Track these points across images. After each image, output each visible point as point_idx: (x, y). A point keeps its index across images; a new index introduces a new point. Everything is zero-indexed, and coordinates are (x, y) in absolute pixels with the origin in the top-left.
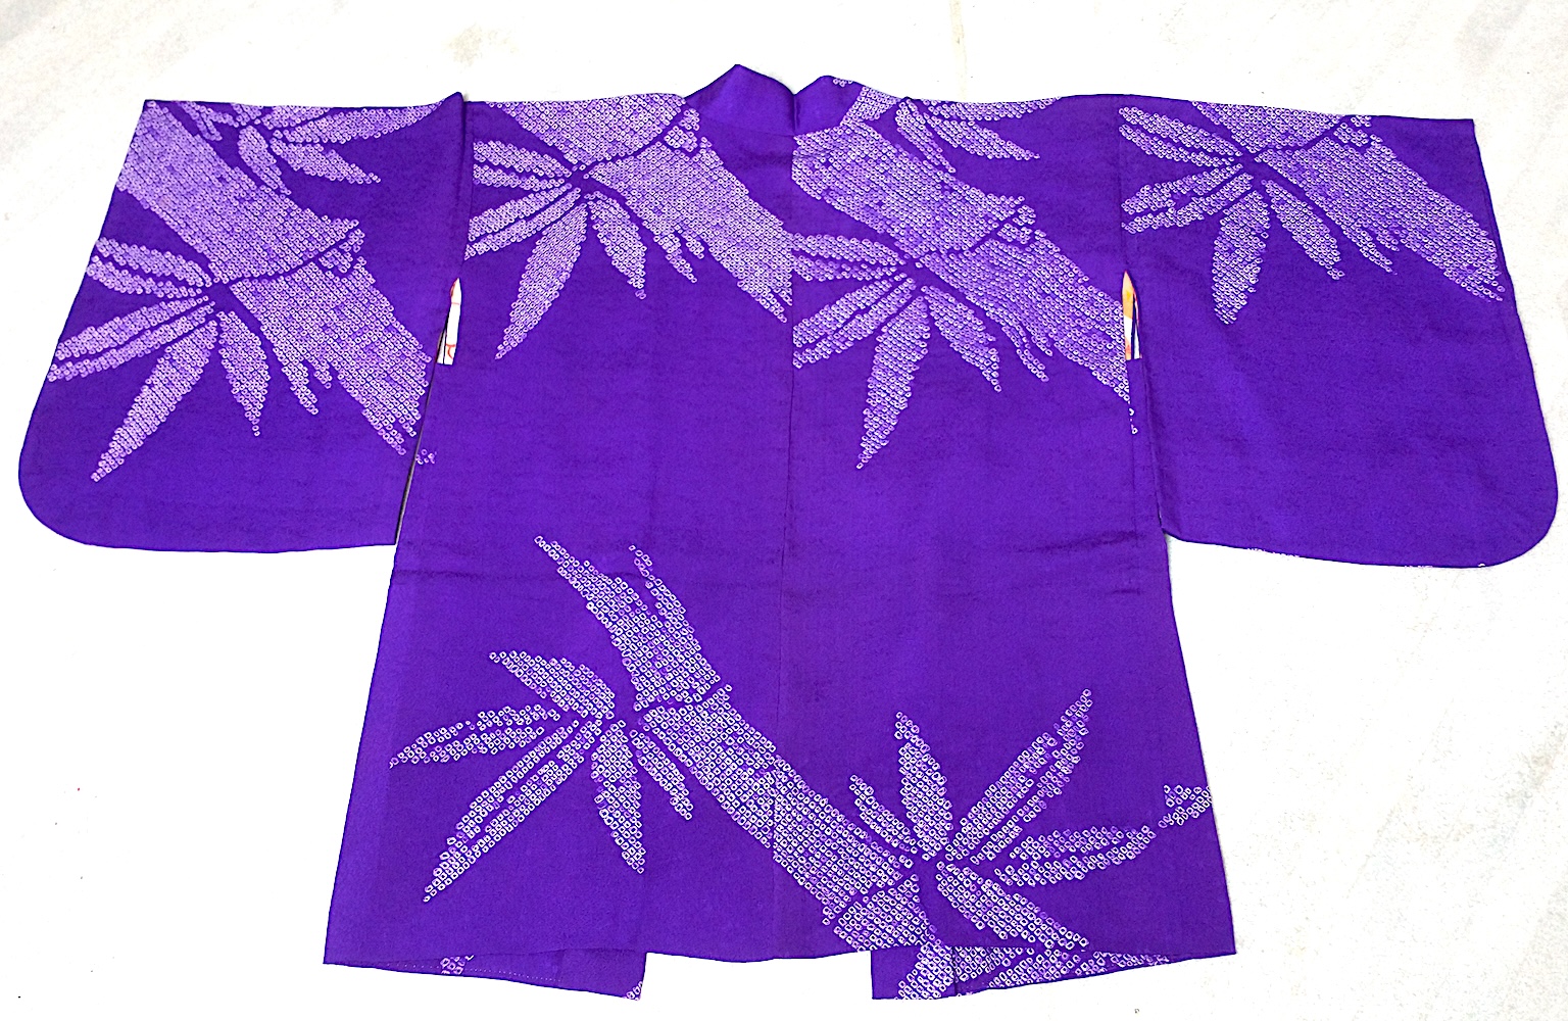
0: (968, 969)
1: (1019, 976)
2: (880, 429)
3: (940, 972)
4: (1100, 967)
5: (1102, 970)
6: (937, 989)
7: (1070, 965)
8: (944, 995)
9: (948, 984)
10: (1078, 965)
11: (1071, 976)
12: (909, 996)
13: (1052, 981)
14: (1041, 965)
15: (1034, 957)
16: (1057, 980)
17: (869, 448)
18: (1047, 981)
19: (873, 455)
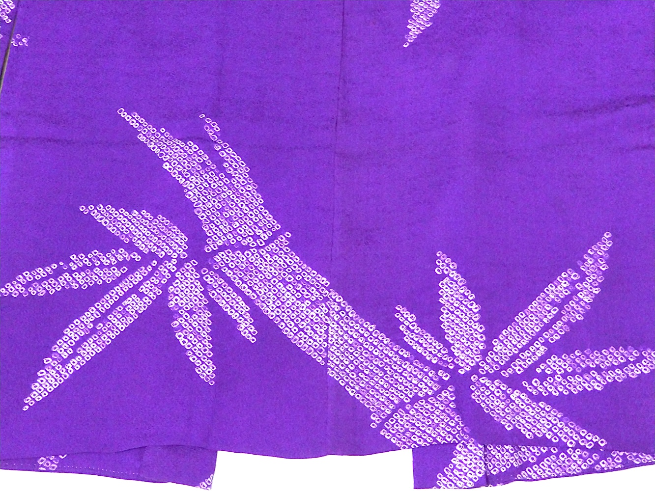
0: (498, 465)
1: (544, 471)
2: (426, 12)
3: (473, 465)
4: (618, 464)
5: (619, 466)
6: (471, 480)
7: (590, 462)
8: (477, 485)
9: (481, 475)
10: (597, 462)
11: (591, 470)
12: (446, 485)
13: (574, 475)
14: (564, 462)
15: (557, 455)
16: (578, 474)
17: (414, 30)
18: (569, 475)
19: (418, 35)
